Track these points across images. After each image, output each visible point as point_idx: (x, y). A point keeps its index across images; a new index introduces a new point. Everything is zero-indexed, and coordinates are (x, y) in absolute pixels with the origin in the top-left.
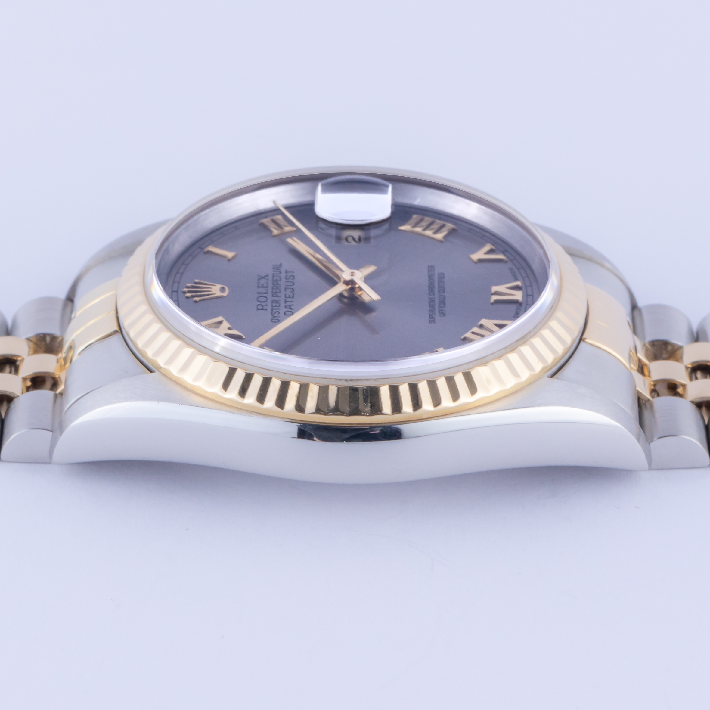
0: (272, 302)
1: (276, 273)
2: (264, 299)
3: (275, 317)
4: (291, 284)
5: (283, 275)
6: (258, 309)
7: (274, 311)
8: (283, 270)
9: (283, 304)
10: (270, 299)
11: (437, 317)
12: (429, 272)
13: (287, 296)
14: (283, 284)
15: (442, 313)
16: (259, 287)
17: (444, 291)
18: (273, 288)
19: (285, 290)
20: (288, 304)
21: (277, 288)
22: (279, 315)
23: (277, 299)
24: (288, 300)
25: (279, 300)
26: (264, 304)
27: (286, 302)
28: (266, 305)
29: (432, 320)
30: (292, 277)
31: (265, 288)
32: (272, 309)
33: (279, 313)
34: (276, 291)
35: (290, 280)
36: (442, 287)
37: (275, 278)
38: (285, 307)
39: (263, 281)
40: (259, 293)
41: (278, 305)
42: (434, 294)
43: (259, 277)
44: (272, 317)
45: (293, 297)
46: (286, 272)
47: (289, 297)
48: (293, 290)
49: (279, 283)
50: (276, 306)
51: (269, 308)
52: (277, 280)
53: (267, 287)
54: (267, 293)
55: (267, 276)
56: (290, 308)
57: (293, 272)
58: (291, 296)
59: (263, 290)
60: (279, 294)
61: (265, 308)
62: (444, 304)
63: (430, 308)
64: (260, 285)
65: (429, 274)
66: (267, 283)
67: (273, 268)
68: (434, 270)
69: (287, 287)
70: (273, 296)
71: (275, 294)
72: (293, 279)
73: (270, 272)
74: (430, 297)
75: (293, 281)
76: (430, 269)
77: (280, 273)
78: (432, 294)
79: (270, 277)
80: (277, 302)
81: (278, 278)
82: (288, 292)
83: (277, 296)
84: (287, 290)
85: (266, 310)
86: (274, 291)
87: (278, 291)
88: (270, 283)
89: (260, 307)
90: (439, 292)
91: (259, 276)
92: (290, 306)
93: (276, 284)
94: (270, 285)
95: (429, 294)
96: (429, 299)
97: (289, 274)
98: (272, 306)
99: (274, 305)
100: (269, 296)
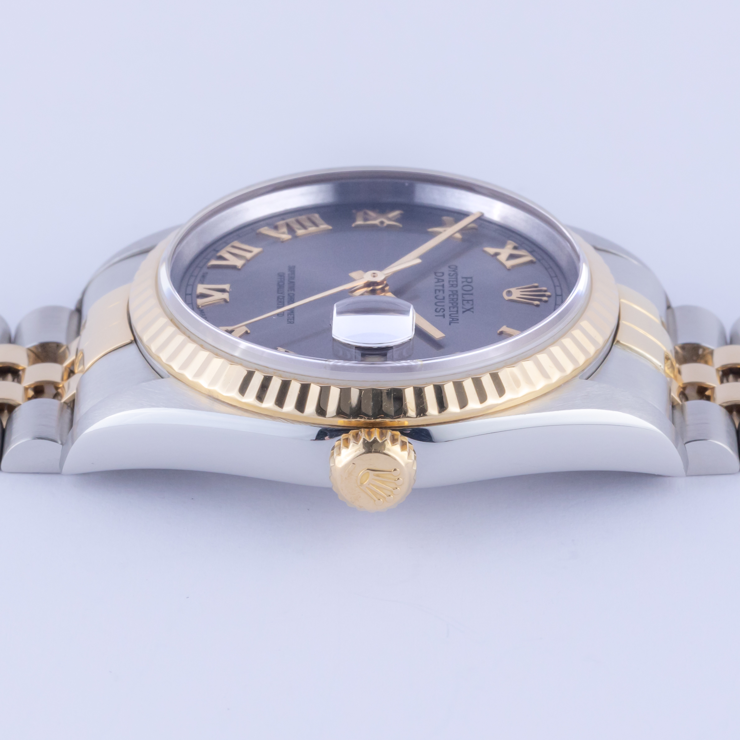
0: (457, 285)
1: (456, 315)
2: (465, 288)
3: (453, 271)
4: (438, 304)
5: (447, 313)
6: (471, 278)
7: (454, 277)
8: (447, 319)
9: (446, 284)
10: (459, 288)
11: (287, 272)
12: (293, 317)
13: (441, 292)
14: (447, 304)
15: (281, 275)
16: (472, 300)
17: (278, 298)
18: (457, 299)
19: (444, 298)
20: (441, 284)
21: (453, 299)
22: (450, 272)
23: (453, 289)
24: (441, 288)
25: (450, 287)
26: (465, 283)
27: (443, 286)
28: (463, 282)
29: (292, 269)
30: (438, 310)
31: (465, 299)
32: (457, 278)
33: (449, 275)
34: (453, 296)
35: (440, 308)
36: (280, 302)
37: (455, 309)
38: (443, 281)
39: (468, 306)
40: (472, 294)
41: (451, 283)
42: (289, 294)
43: (472, 310)
44: (457, 271)
45: (436, 290)
46: (444, 316)
47: (439, 291)
48: (436, 297)
49: (451, 305)
50: (453, 281)
51: (460, 280)
52: (454, 308)
53: (463, 300)
54: (463, 294)
55: (464, 312)
56: (438, 279)
57: (436, 316)
58: (437, 291)
59: (467, 297)
60: (450, 293)
61: (464, 280)
62: (278, 284)
63: (293, 281)
64: (471, 302)
65: (294, 315)
66: (463, 304)
67: (458, 320)
68: (288, 320)
69: (442, 301)
70: (457, 291)
71: (455, 293)
72: (436, 309)
73: (461, 316)
74: (292, 292)
75: (436, 307)
76: (292, 321)
77: (450, 315)
78: (291, 295)
79: (461, 310)
80: (452, 285)
81: (452, 309)
82: (441, 295)
83: (452, 291)
84: (442, 298)
85: (463, 278)
86: (455, 297)
87: (452, 297)
88: (460, 305)
89: (469, 280)
90: (284, 297)
91: (473, 312)
92: (438, 282)
93: (454, 303)
94: (460, 301)
95: (294, 294)
96: (294, 290)
97: (441, 313)
98: (457, 281)
99: (455, 283)
100: (460, 292)
